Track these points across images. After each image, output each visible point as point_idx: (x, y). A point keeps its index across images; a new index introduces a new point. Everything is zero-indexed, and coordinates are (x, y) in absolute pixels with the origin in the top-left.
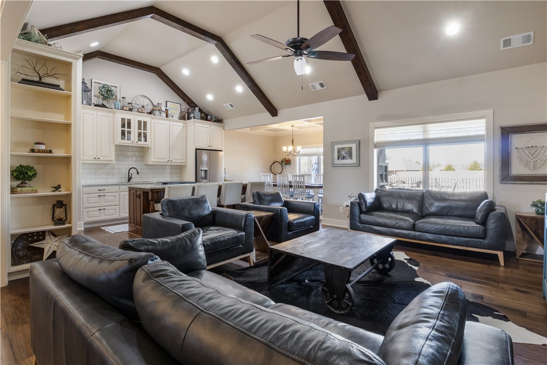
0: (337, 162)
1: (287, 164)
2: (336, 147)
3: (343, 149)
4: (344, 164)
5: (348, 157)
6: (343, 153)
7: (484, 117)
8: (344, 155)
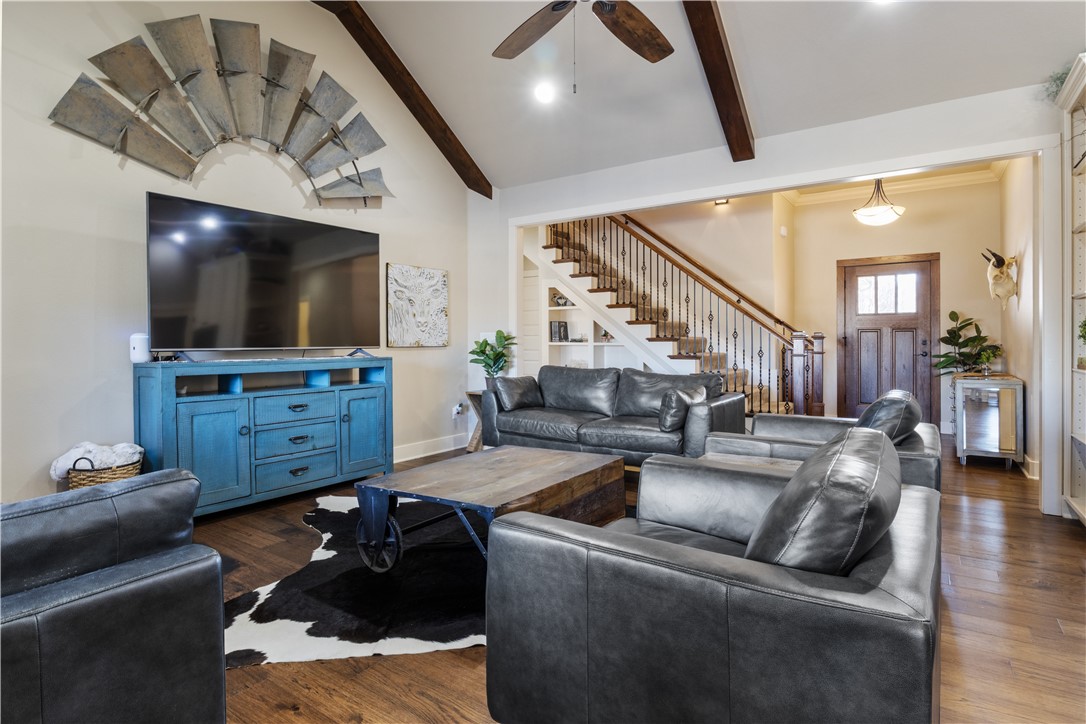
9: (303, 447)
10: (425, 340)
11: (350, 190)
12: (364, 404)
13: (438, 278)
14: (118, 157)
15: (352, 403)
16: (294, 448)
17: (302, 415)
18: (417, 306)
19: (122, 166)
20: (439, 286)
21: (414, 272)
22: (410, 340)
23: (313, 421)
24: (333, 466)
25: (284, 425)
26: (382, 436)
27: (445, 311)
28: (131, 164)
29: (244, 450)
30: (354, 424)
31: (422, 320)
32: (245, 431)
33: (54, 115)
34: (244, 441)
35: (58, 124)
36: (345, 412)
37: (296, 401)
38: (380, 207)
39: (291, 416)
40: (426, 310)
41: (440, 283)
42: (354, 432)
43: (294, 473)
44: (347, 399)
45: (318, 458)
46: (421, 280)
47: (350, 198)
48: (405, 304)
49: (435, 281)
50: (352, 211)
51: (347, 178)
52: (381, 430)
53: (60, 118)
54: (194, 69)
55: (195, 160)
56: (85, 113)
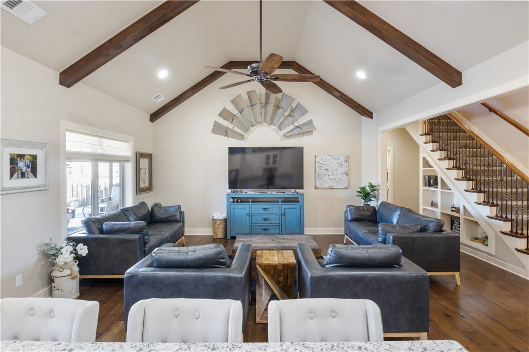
0: (9, 182)
2: (8, 151)
3: (22, 156)
4: (24, 188)
5: (31, 174)
6: (21, 164)
7: (128, 142)
8: (24, 170)
9: (267, 222)
10: (334, 185)
11: (297, 131)
12: (291, 210)
13: (343, 158)
14: (226, 138)
15: (286, 210)
16: (264, 222)
17: (266, 212)
18: (330, 172)
19: (227, 140)
20: (343, 163)
21: (328, 158)
22: (326, 186)
23: (271, 214)
24: (278, 230)
25: (261, 214)
26: (299, 223)
27: (347, 174)
28: (230, 138)
29: (248, 220)
30: (287, 217)
31: (333, 177)
32: (248, 214)
33: (212, 131)
34: (248, 217)
35: (214, 133)
36: (283, 212)
37: (265, 207)
38: (312, 134)
39: (263, 211)
40: (335, 173)
41: (343, 161)
42: (287, 220)
43: (264, 230)
44: (284, 208)
45: (273, 227)
46: (332, 161)
47: (298, 134)
48: (324, 172)
49: (341, 160)
50: (299, 138)
51: (297, 127)
52: (299, 220)
53: (214, 131)
54: (242, 108)
55: (244, 134)
56: (218, 129)
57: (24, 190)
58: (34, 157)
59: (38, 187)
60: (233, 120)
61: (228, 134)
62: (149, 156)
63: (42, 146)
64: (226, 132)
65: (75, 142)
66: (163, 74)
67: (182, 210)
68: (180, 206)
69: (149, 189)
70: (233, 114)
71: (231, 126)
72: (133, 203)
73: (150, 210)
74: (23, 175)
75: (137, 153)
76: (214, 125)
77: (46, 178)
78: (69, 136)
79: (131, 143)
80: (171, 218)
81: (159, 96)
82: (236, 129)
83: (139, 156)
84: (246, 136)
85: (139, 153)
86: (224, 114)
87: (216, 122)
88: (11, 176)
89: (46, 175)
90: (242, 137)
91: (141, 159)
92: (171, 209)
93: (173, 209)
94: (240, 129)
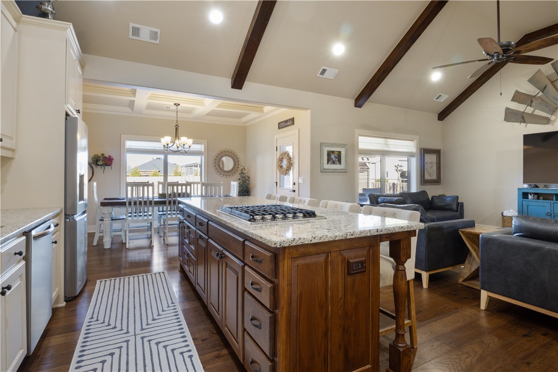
0: (326, 166)
1: (107, 165)
2: (326, 149)
3: (333, 152)
4: (334, 170)
5: (337, 162)
6: (333, 156)
7: (413, 141)
8: (334, 160)
19: (526, 127)
32: (549, 214)
33: (505, 120)
35: (507, 121)
53: (507, 119)
54: (545, 86)
55: (549, 116)
56: (511, 116)
57: (334, 171)
58: (340, 152)
59: (341, 170)
60: (532, 101)
61: (526, 119)
62: (437, 152)
63: (343, 146)
64: (522, 118)
65: (365, 142)
66: (436, 76)
67: (459, 201)
68: (457, 197)
69: (437, 181)
70: (531, 96)
71: (529, 110)
72: (417, 189)
73: (430, 199)
74: (334, 163)
75: (421, 149)
76: (505, 113)
77: (346, 165)
78: (361, 139)
79: (415, 141)
80: (447, 207)
81: (440, 96)
82: (538, 112)
83: (424, 152)
84: (553, 118)
85: (423, 149)
86: (518, 97)
87: (507, 109)
88: (328, 163)
89: (346, 163)
90: (547, 121)
91: (426, 155)
92: (448, 199)
93: (450, 199)
94: (543, 111)
